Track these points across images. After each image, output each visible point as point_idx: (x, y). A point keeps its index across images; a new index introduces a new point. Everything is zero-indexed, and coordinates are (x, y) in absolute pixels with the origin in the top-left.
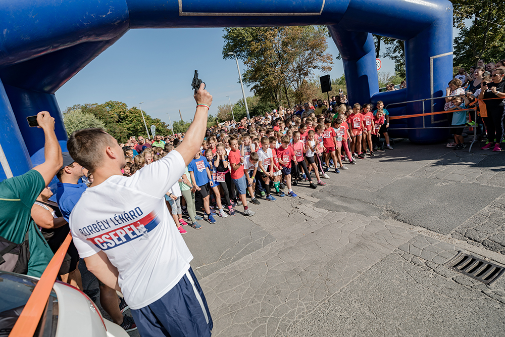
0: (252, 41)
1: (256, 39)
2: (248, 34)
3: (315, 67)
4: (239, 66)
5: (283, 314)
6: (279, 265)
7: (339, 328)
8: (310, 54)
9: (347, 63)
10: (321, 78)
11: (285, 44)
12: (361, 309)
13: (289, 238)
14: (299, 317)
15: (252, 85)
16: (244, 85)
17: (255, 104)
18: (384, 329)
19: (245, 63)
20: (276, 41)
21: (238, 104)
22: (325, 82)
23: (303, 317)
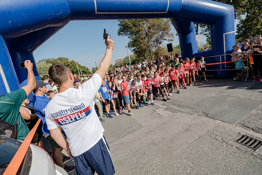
0: (133, 26)
1: (134, 25)
2: (130, 23)
3: (165, 40)
4: (126, 39)
5: (147, 165)
6: (145, 140)
7: (176, 172)
8: (162, 33)
9: (180, 37)
10: (168, 45)
11: (149, 28)
12: (188, 162)
13: (150, 126)
14: (155, 167)
15: (133, 49)
16: (128, 49)
17: (134, 59)
18: (200, 173)
19: (129, 38)
20: (145, 27)
21: (125, 58)
22: (170, 47)
23: (157, 166)
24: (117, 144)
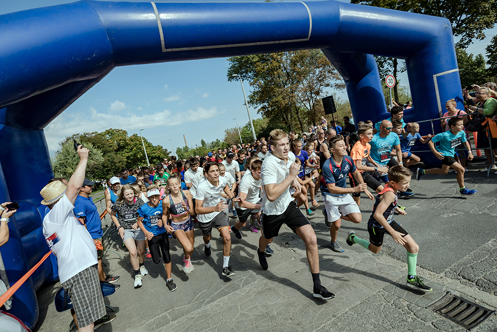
0: (258, 61)
1: (262, 59)
3: (328, 85)
6: (253, 308)
8: (321, 72)
11: (294, 63)
15: (260, 106)
17: (264, 126)
19: (251, 84)
24: (194, 318)
